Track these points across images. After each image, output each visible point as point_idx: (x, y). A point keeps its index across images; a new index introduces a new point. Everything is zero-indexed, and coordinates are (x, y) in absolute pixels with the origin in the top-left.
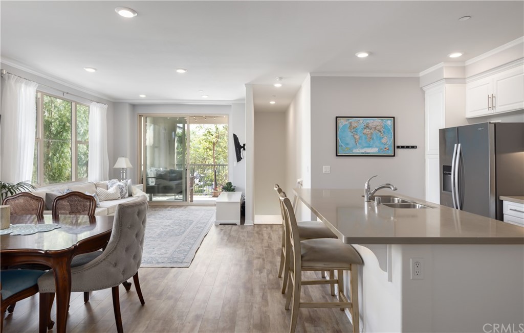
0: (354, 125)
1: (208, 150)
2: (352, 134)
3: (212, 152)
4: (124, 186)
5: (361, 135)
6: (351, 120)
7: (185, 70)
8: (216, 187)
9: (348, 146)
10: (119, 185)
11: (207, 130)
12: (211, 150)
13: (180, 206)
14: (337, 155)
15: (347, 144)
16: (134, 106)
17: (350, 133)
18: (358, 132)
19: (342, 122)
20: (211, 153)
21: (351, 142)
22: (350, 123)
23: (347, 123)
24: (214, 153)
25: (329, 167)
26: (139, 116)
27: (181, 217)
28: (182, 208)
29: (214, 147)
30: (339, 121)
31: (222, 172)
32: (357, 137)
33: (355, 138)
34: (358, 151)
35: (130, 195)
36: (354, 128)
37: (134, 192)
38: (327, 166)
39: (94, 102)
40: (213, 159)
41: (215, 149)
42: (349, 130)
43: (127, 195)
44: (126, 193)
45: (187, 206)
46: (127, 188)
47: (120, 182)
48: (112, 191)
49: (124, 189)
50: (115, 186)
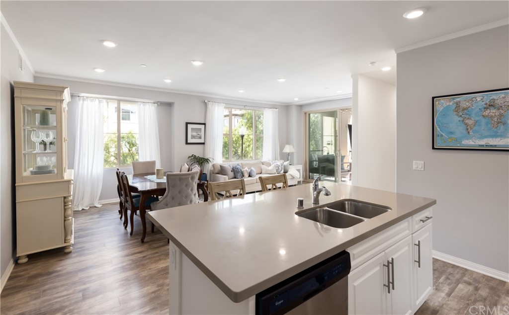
0: (464, 104)
2: (461, 119)
4: (281, 165)
5: (477, 119)
6: (458, 99)
7: (284, 79)
9: (453, 136)
10: (277, 165)
14: (433, 148)
15: (452, 133)
17: (456, 117)
18: (473, 115)
19: (441, 105)
21: (460, 130)
22: (457, 104)
23: (451, 104)
25: (423, 162)
26: (304, 114)
30: (436, 103)
32: (470, 122)
33: (467, 125)
34: (473, 143)
35: (286, 172)
36: (464, 109)
38: (418, 162)
42: (455, 113)
43: (282, 171)
46: (283, 167)
47: (279, 163)
48: (270, 168)
49: (280, 168)
50: (273, 165)
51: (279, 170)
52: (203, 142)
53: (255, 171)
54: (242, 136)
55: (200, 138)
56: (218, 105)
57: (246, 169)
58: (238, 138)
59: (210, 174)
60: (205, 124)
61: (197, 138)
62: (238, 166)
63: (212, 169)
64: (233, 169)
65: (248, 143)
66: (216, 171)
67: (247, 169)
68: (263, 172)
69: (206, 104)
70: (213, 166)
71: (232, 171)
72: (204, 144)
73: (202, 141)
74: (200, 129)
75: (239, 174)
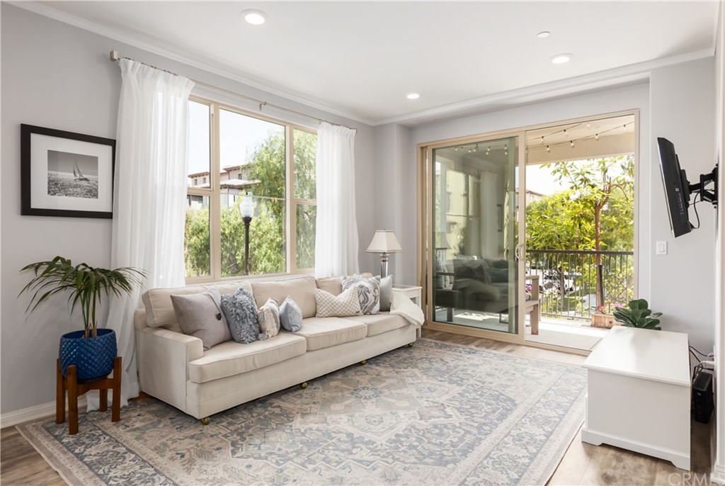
1: (583, 221)
3: (593, 225)
4: (371, 289)
8: (602, 304)
10: (362, 287)
11: (581, 177)
12: (589, 220)
13: (501, 344)
16: (409, 129)
20: (589, 227)
24: (597, 226)
26: (419, 149)
27: (489, 379)
28: (502, 352)
29: (596, 214)
31: (618, 270)
35: (385, 308)
37: (395, 303)
39: (324, 124)
40: (594, 241)
41: (600, 219)
43: (377, 307)
44: (375, 303)
45: (518, 345)
46: (378, 293)
47: (366, 281)
48: (343, 297)
49: (370, 296)
50: (351, 288)
51: (369, 304)
52: (106, 209)
53: (299, 311)
54: (247, 220)
55: (93, 193)
56: (166, 80)
57: (269, 305)
58: (236, 229)
59: (136, 329)
60: (112, 143)
61: (77, 194)
62: (241, 298)
63: (144, 310)
64: (222, 307)
65: (257, 241)
66: (157, 320)
67: (274, 306)
68: (321, 310)
69: (113, 65)
70: (146, 297)
71: (219, 317)
72: (108, 216)
73: (100, 205)
74: (93, 161)
75: (246, 326)
